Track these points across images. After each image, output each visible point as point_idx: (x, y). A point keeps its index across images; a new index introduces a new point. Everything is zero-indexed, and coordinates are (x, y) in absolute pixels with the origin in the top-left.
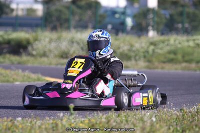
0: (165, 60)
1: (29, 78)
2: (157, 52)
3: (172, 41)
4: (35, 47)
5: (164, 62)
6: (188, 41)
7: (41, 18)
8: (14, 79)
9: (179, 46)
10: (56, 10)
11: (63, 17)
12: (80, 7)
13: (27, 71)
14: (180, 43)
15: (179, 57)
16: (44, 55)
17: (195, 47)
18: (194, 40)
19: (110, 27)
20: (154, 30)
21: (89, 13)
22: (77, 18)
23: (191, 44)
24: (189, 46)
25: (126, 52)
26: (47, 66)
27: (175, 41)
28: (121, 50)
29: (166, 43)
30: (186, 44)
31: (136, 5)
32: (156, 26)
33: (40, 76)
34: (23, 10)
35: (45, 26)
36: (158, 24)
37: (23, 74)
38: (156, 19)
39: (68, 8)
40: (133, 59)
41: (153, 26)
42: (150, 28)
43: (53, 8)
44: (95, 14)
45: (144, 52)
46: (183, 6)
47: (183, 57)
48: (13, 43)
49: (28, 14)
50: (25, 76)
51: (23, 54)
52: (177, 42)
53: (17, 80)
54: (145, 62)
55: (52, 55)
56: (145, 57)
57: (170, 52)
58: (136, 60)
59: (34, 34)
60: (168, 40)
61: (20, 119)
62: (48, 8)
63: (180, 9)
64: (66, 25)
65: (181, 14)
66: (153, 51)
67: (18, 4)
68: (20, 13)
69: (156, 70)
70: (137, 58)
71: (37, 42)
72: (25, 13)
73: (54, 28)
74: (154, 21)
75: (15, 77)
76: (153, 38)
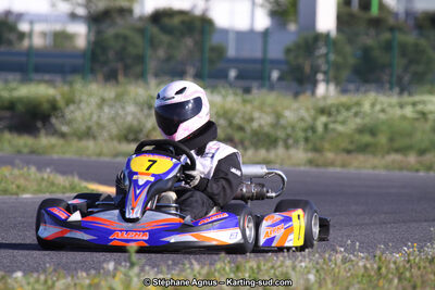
0: (350, 147)
1: (53, 184)
2: (334, 130)
3: (366, 107)
4: (68, 115)
5: (349, 152)
6: (401, 106)
7: (83, 54)
8: (18, 187)
9: (382, 116)
10: (117, 36)
11: (132, 50)
12: (167, 30)
13: (48, 170)
14: (383, 111)
15: (383, 139)
16: (88, 134)
17: (417, 119)
18: (414, 104)
19: (233, 74)
20: (327, 81)
21: (189, 42)
22: (161, 53)
23: (409, 111)
24: (404, 118)
25: (267, 129)
26: (94, 158)
27: (373, 105)
28: (255, 125)
29: (353, 110)
30: (398, 112)
31: (292, 27)
32: (331, 74)
33: (76, 180)
34: (44, 34)
35: (93, 71)
36: (337, 67)
37: (39, 175)
38: (332, 57)
39: (142, 31)
40: (281, 143)
41: (325, 73)
42: (320, 76)
43: (110, 32)
44: (200, 45)
45: (305, 130)
46: (392, 29)
47: (391, 140)
48: (20, 107)
49: (55, 45)
50: (43, 179)
51: (43, 132)
52: (378, 107)
53: (25, 190)
54: (306, 150)
55: (105, 134)
56: (307, 140)
57: (361, 131)
58: (287, 147)
59: (66, 88)
60: (358, 104)
61: (19, 274)
62: (99, 33)
63: (386, 36)
64: (138, 69)
65: (388, 47)
66: (326, 126)
67: (31, 23)
68: (38, 42)
69: (331, 169)
70: (290, 141)
71: (72, 107)
72: (49, 41)
73: (111, 77)
74: (327, 62)
75: (22, 182)
76: (325, 98)
